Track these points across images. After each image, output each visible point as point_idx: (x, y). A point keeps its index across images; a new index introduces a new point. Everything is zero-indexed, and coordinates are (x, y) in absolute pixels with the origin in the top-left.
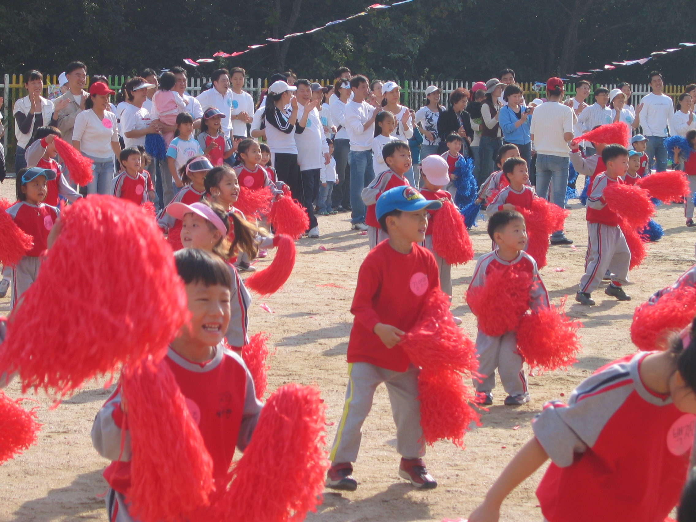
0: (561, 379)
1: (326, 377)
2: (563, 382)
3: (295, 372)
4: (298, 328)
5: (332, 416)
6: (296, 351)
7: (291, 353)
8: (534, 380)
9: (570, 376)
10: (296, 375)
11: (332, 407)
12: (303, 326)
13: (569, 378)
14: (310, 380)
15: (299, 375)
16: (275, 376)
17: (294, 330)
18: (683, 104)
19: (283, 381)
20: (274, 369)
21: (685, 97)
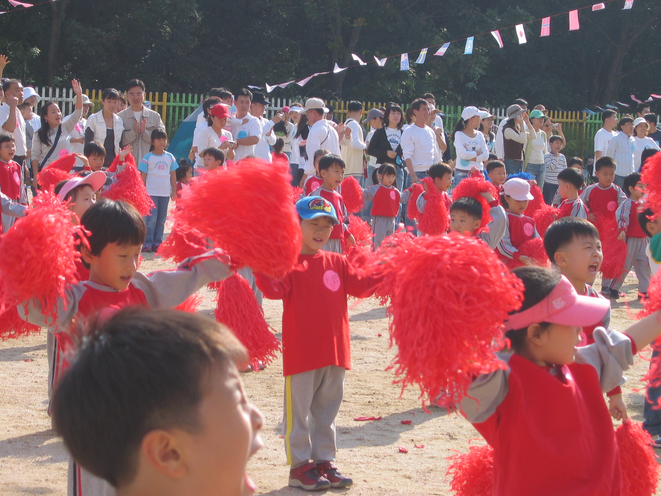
1: (409, 398)
3: (378, 391)
4: (375, 347)
5: (422, 438)
6: (376, 370)
7: (372, 372)
10: (379, 394)
11: (420, 429)
12: (380, 344)
14: (394, 400)
15: (383, 395)
16: (359, 395)
17: (371, 348)
19: (368, 400)
20: (357, 388)
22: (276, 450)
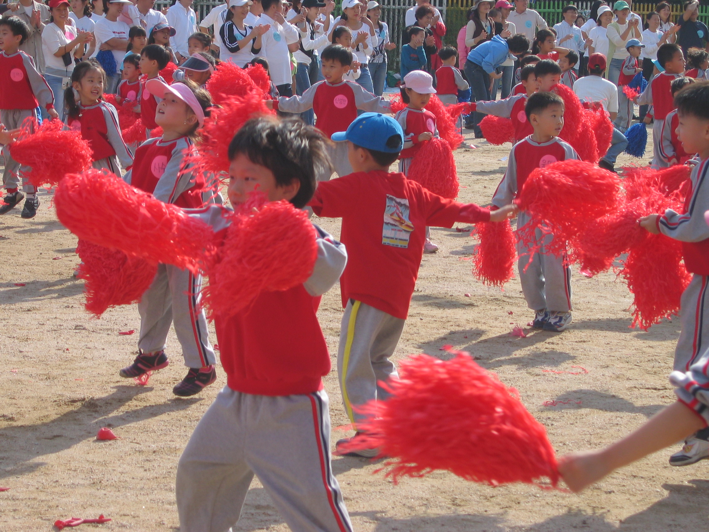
0: (496, 299)
2: (498, 302)
8: (469, 300)
9: (506, 296)
13: (505, 299)
18: (651, 22)
21: (653, 16)
22: (103, 349)
